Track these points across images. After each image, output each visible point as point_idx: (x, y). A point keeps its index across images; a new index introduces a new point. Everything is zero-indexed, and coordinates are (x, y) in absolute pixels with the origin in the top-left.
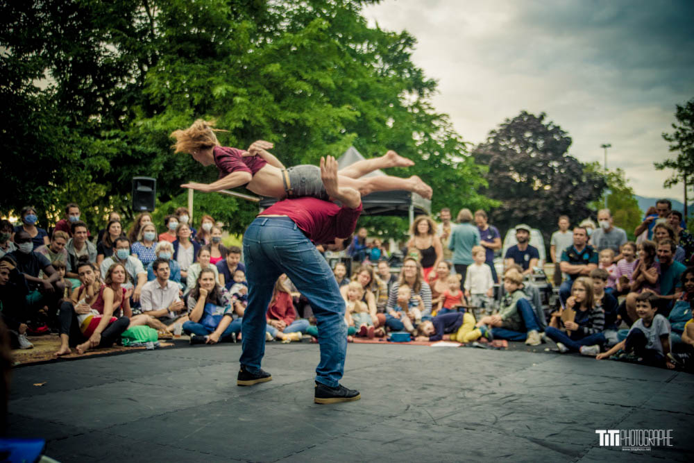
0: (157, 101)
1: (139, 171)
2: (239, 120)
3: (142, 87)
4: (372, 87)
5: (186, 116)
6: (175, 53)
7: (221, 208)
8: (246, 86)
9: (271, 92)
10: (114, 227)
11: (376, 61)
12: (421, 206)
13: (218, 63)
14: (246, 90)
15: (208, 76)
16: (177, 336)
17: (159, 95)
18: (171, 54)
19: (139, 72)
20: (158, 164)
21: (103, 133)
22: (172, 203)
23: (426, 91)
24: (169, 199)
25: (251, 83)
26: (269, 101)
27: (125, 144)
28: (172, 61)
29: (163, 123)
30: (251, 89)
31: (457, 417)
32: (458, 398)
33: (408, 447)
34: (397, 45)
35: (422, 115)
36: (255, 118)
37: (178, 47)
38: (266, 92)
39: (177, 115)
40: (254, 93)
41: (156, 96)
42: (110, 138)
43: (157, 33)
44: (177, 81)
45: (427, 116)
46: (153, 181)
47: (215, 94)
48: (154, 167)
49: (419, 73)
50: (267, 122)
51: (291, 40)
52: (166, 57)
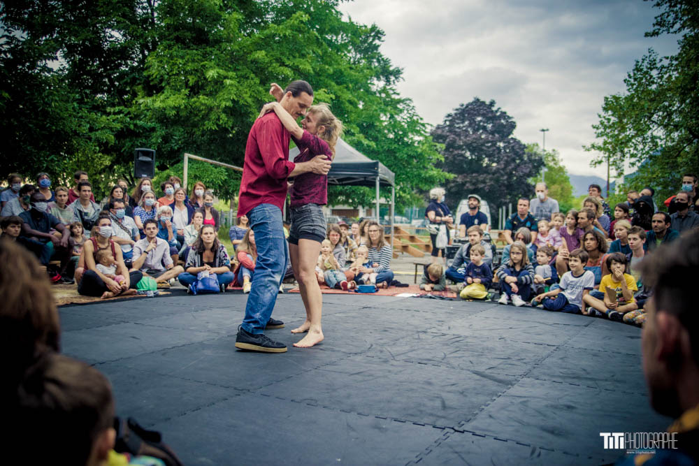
0: (156, 82)
1: (140, 143)
2: (228, 99)
3: (143, 69)
4: (345, 73)
5: (182, 96)
6: (172, 40)
7: (212, 176)
8: (235, 70)
9: (257, 76)
11: (349, 52)
12: (386, 177)
13: (211, 49)
14: (235, 74)
15: (201, 61)
16: (175, 286)
17: (158, 77)
18: (169, 40)
19: (141, 56)
20: (158, 138)
21: (108, 109)
22: (170, 172)
23: (392, 78)
24: (168, 168)
25: (240, 67)
26: (255, 83)
27: (128, 119)
28: (170, 47)
29: (163, 101)
31: (414, 354)
32: (414, 339)
33: (371, 378)
34: (368, 37)
35: (388, 99)
36: (243, 98)
37: (175, 34)
38: (252, 75)
39: (174, 95)
40: (242, 76)
41: (156, 77)
42: (115, 114)
43: (157, 21)
44: (174, 64)
45: (392, 100)
46: (152, 152)
47: (207, 76)
48: (154, 140)
49: (386, 62)
50: (253, 102)
51: (275, 30)
52: (165, 43)
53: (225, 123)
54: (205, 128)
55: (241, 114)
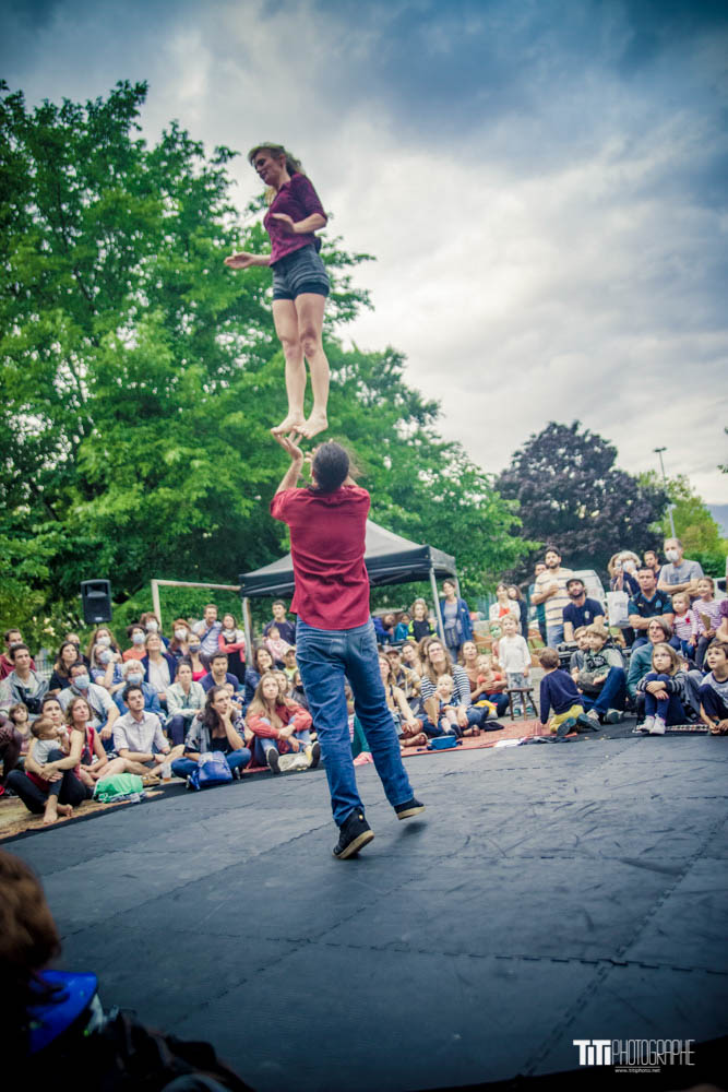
0: (95, 479)
1: (85, 568)
2: (201, 488)
3: (76, 464)
4: (360, 422)
5: (134, 493)
6: (111, 417)
7: (192, 601)
8: (204, 445)
9: (235, 448)
10: (68, 651)
11: (360, 390)
12: (444, 566)
13: (167, 421)
14: (204, 450)
15: (156, 440)
16: (167, 779)
17: (98, 472)
18: (106, 418)
19: (70, 445)
20: (108, 558)
21: (35, 528)
22: (133, 604)
23: (428, 416)
24: (126, 599)
25: (210, 440)
26: (234, 459)
27: (63, 537)
28: (109, 428)
29: (109, 505)
30: (211, 448)
31: (532, 844)
32: (527, 817)
33: (476, 894)
34: (383, 366)
35: (425, 447)
36: (221, 483)
37: (115, 409)
38: (229, 448)
39: (124, 493)
40: (214, 452)
41: (95, 473)
42: (44, 533)
43: (86, 393)
44: (118, 451)
45: (432, 447)
46: (106, 584)
47: (167, 460)
48: (102, 562)
49: (415, 396)
50: (236, 485)
51: (252, 380)
52: (101, 423)
53: (201, 522)
54: (173, 532)
55: (220, 506)
